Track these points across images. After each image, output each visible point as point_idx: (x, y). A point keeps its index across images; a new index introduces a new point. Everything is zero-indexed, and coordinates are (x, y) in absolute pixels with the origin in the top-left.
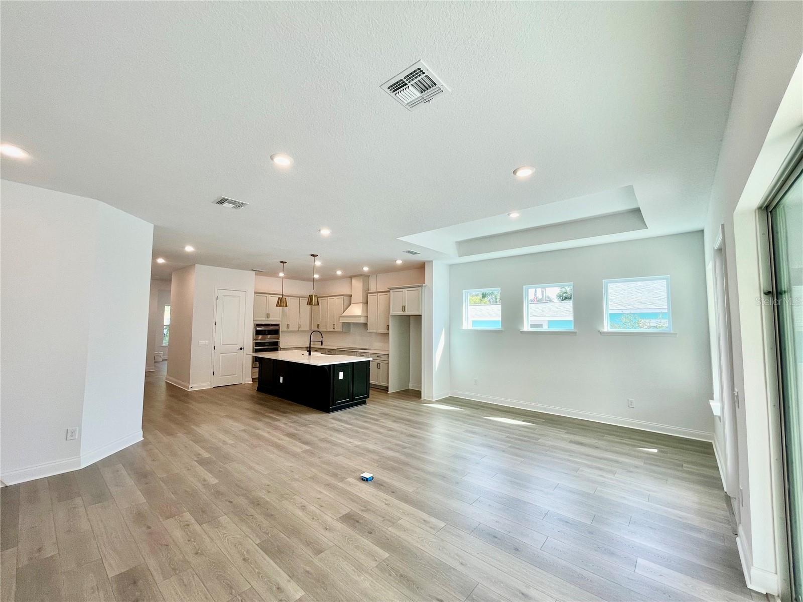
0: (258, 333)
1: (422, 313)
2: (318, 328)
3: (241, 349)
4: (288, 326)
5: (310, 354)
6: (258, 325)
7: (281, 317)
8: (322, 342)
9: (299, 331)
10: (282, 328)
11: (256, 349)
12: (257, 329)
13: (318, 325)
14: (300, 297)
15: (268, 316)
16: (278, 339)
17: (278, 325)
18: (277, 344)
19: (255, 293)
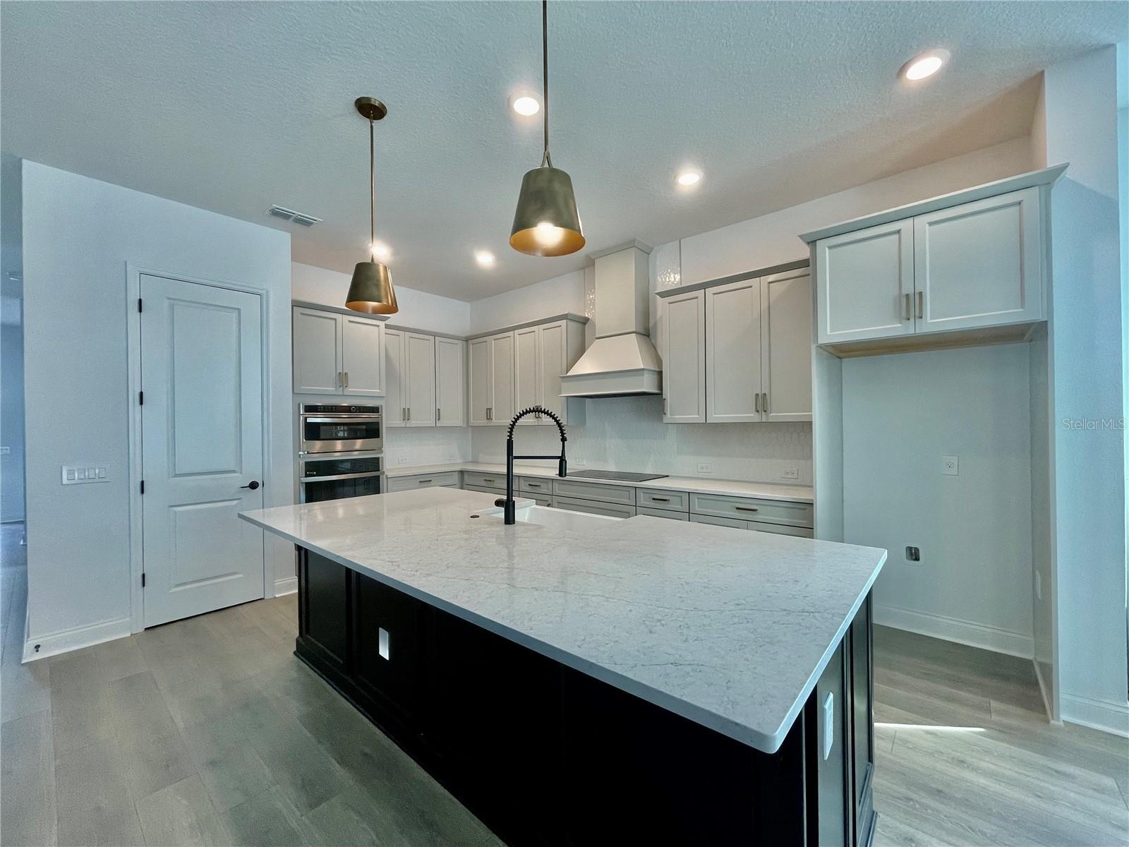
0: (313, 432)
1: (1050, 311)
2: (489, 418)
3: (253, 486)
4: (406, 414)
5: (509, 519)
6: (311, 409)
7: (383, 383)
8: (562, 460)
9: (436, 429)
10: (388, 421)
11: (308, 486)
12: (309, 420)
13: (489, 410)
14: (435, 335)
15: (343, 379)
16: (380, 450)
17: (375, 410)
18: (375, 464)
19: (296, 304)
